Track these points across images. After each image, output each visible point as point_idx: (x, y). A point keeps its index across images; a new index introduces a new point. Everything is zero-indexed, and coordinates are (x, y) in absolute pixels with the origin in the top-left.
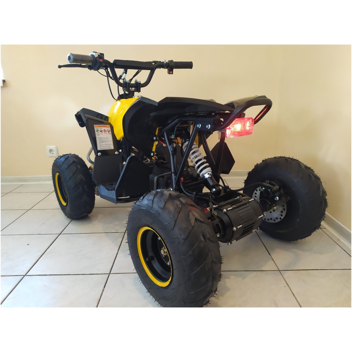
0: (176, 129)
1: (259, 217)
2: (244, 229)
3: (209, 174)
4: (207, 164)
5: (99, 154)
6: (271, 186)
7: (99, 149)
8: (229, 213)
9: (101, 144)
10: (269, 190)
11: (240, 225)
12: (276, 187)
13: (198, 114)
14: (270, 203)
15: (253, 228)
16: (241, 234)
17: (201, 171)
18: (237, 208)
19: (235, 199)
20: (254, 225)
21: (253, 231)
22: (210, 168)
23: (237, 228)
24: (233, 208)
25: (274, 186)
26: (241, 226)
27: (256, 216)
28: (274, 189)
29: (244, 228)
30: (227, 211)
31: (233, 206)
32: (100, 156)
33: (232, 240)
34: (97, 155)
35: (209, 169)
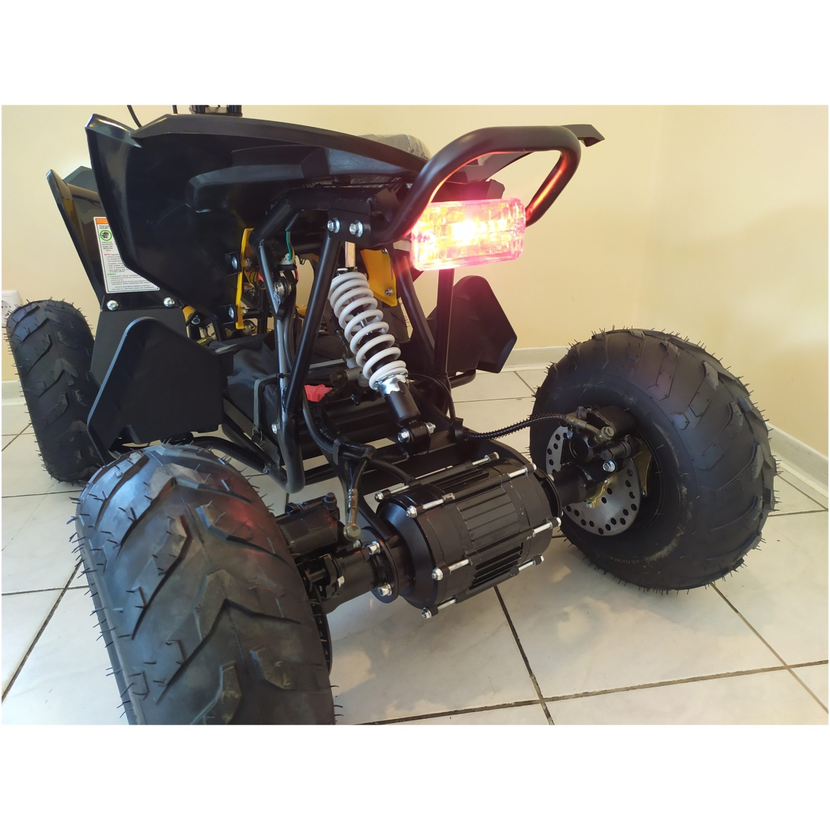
0: (288, 234)
1: (537, 531)
2: (477, 569)
3: (395, 381)
4: (396, 350)
5: (112, 304)
6: (590, 427)
7: (110, 288)
8: (427, 521)
9: (118, 274)
10: (586, 440)
11: (463, 559)
12: (608, 432)
13: (349, 184)
14: (589, 478)
15: (517, 563)
16: (470, 584)
17: (374, 368)
18: (457, 500)
19: (474, 463)
20: (519, 553)
21: (520, 569)
22: (402, 363)
23: (446, 572)
24: (445, 503)
25: (600, 429)
26: (465, 562)
27: (528, 527)
28: (599, 439)
29: (478, 567)
30: (421, 512)
31: (447, 496)
32: (116, 310)
33: (436, 603)
34: (104, 308)
35: (398, 367)
